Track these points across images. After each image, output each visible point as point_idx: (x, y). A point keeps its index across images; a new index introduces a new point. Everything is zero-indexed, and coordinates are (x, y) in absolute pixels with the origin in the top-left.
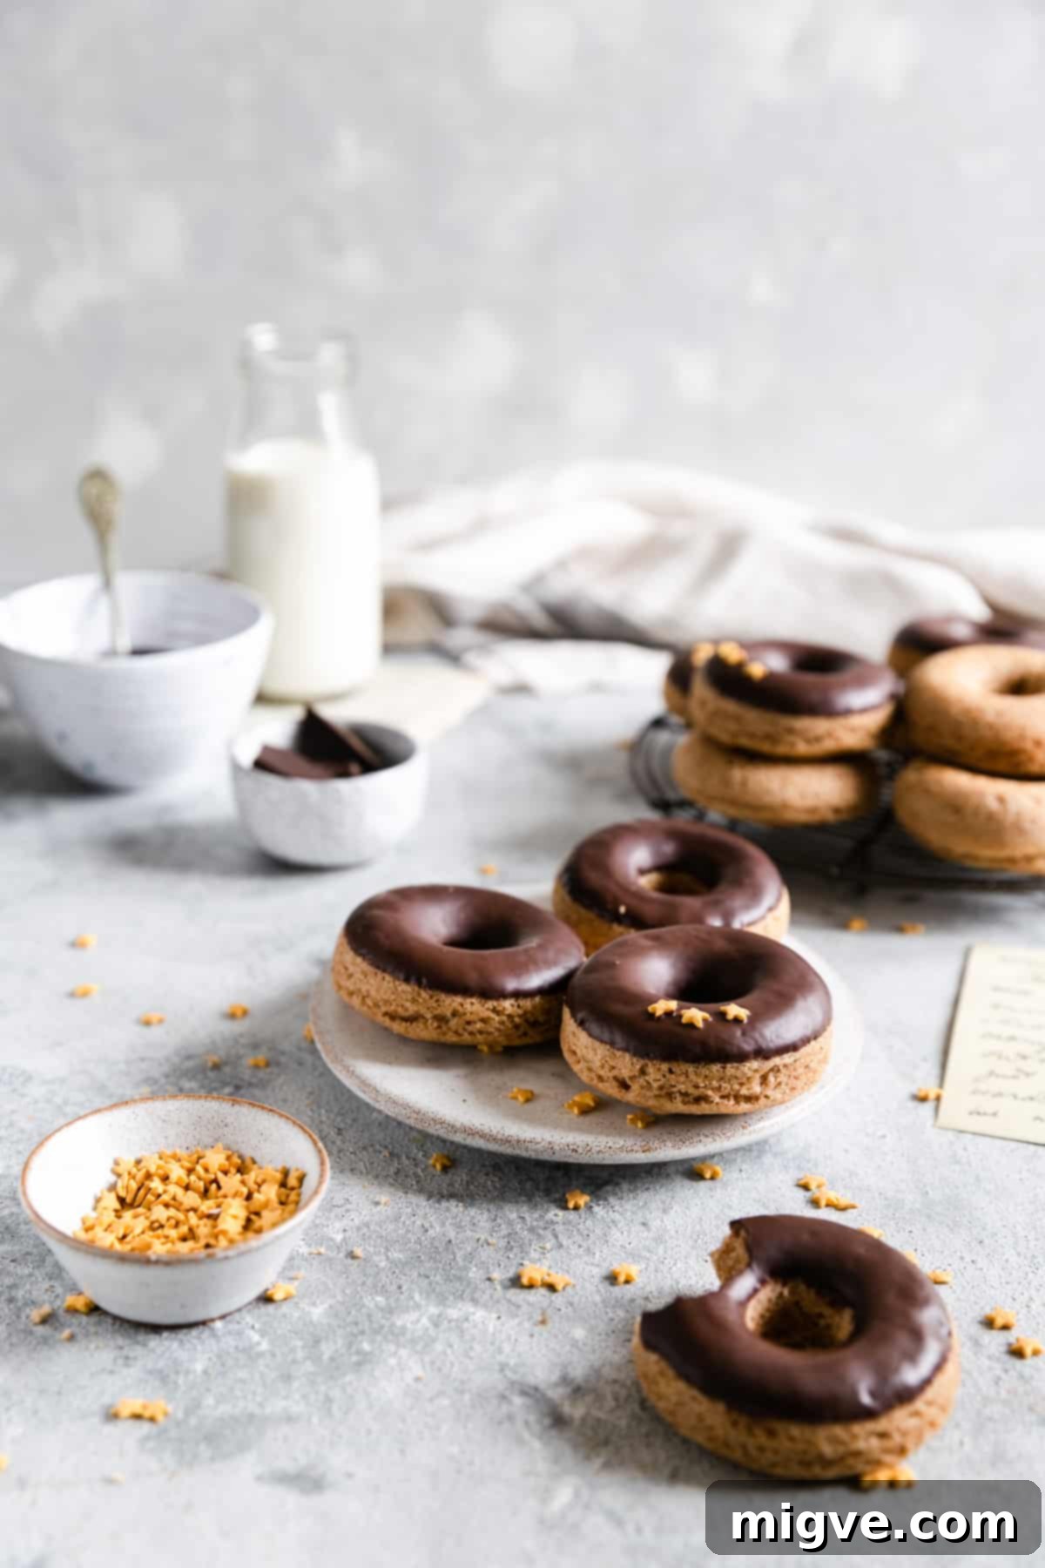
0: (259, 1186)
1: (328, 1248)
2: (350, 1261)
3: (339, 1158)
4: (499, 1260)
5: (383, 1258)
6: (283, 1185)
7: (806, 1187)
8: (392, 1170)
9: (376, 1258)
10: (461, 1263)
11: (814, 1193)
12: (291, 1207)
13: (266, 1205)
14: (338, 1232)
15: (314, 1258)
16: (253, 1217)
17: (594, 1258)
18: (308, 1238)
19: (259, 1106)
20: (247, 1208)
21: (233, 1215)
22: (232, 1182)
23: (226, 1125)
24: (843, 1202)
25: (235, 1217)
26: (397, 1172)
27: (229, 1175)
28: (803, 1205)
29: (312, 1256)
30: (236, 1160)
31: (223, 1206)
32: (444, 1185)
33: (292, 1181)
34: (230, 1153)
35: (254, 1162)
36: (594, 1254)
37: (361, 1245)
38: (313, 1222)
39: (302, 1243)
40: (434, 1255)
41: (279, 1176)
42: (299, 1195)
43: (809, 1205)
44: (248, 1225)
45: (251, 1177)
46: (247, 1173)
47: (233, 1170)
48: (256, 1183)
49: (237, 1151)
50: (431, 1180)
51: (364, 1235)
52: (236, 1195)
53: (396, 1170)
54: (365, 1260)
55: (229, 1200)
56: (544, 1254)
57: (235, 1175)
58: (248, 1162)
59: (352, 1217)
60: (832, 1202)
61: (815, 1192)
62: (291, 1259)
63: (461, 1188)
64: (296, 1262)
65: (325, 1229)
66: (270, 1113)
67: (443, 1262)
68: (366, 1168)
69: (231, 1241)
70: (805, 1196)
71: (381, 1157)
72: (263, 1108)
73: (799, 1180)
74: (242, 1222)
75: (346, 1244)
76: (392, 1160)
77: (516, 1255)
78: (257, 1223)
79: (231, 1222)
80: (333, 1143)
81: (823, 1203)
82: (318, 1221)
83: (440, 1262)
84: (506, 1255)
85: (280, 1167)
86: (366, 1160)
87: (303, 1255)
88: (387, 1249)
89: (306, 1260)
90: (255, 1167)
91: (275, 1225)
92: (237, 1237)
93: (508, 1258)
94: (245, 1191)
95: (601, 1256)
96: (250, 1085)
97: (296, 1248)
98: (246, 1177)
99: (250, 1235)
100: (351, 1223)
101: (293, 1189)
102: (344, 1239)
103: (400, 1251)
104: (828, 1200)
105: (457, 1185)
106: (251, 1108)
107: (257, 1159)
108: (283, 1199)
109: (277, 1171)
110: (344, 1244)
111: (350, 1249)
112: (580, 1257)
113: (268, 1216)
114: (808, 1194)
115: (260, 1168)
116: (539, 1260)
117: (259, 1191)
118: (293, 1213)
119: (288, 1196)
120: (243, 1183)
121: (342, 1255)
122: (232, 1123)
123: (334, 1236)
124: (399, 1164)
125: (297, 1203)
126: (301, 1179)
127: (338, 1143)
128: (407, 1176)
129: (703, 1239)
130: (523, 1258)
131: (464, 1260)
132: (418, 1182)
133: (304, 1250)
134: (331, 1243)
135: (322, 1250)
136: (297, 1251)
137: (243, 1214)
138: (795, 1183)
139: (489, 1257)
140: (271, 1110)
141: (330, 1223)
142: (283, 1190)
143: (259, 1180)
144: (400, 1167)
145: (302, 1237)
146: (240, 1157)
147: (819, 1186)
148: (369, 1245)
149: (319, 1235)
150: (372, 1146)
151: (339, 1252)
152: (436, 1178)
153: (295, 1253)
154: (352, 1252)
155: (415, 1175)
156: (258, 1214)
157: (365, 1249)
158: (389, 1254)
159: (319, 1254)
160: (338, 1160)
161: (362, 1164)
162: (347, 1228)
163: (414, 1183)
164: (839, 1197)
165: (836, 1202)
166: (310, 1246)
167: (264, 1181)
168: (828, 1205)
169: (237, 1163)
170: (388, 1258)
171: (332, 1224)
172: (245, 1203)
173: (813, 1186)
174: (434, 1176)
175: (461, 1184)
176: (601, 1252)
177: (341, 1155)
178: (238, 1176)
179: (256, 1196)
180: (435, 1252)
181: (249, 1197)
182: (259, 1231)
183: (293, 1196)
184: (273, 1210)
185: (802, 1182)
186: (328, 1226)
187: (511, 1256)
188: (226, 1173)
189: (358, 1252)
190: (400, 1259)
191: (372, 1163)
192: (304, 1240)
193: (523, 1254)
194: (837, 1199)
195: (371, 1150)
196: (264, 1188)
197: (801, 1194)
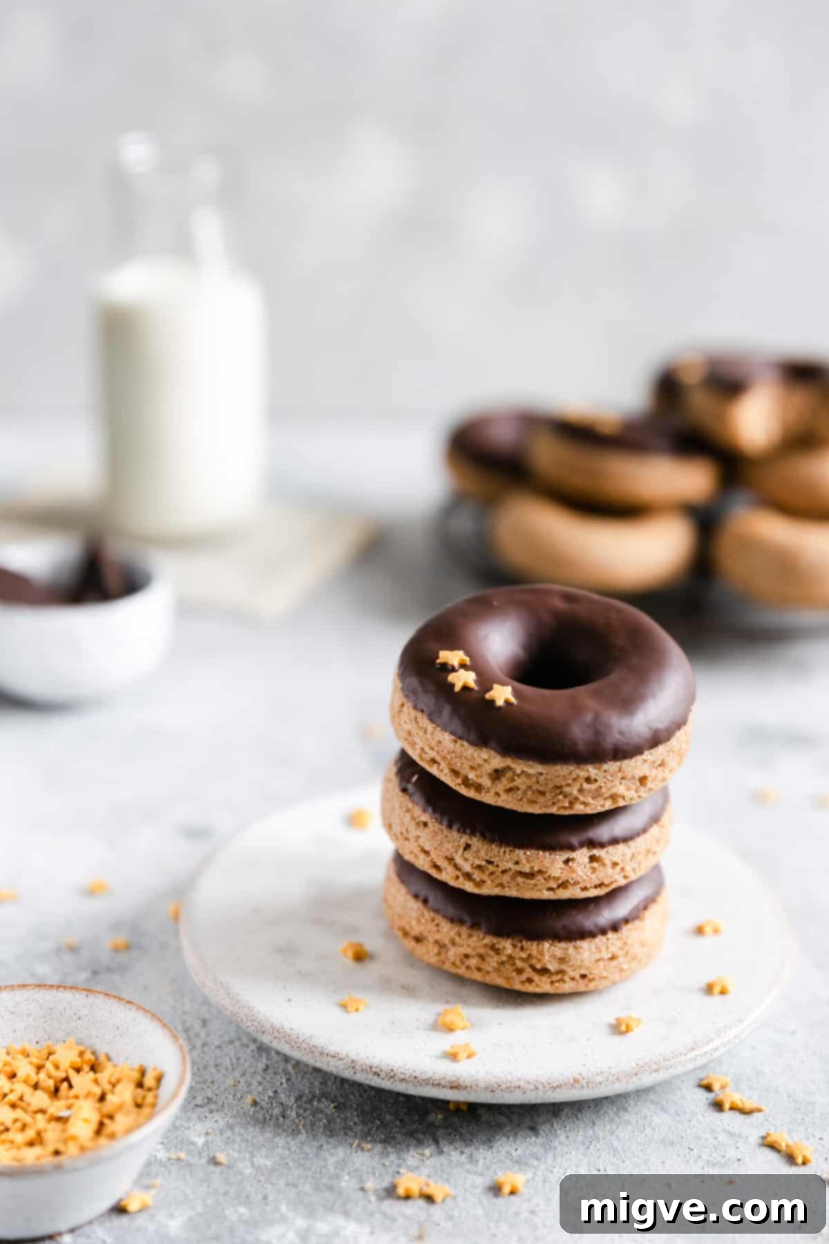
0: (114, 1085)
1: (189, 1152)
2: (212, 1168)
3: (203, 1052)
4: (374, 1168)
5: (248, 1164)
6: (140, 1085)
7: (708, 1088)
8: (261, 1066)
9: (240, 1165)
10: (332, 1169)
11: (717, 1095)
12: (146, 1110)
13: (120, 1107)
14: (199, 1135)
15: (173, 1164)
16: (106, 1121)
17: (477, 1166)
18: (166, 1143)
19: (115, 997)
20: (99, 1110)
21: (84, 1116)
22: (82, 1082)
23: (79, 1018)
24: (748, 1105)
25: (86, 1121)
26: (266, 1069)
27: (82, 1073)
28: (706, 1108)
29: (172, 1162)
30: (89, 1056)
31: (75, 1108)
32: (317, 1083)
33: (149, 1081)
34: (82, 1048)
35: (109, 1058)
36: (478, 1161)
37: (224, 1150)
38: (174, 1124)
39: (160, 1147)
40: (303, 1161)
41: (136, 1075)
42: (156, 1097)
43: (711, 1108)
44: (100, 1129)
45: (104, 1076)
46: (102, 1071)
47: (86, 1068)
48: (110, 1082)
49: (91, 1047)
50: (303, 1077)
51: (228, 1138)
52: (88, 1095)
53: (264, 1067)
54: (229, 1167)
55: (80, 1103)
56: (423, 1161)
57: (87, 1073)
58: (102, 1058)
59: (216, 1119)
60: (737, 1105)
61: (718, 1093)
62: (149, 1164)
63: (334, 1088)
64: (154, 1169)
65: (186, 1132)
66: (129, 1006)
67: (313, 1169)
68: (232, 1064)
69: (83, 1149)
70: (707, 1099)
71: (249, 1051)
72: (120, 999)
73: (701, 1080)
74: (93, 1126)
75: (208, 1148)
76: (260, 1056)
77: (392, 1162)
78: (110, 1127)
79: (82, 1127)
80: (197, 1035)
81: (727, 1106)
82: (178, 1123)
83: (310, 1169)
84: (382, 1162)
85: (136, 1066)
86: (232, 1054)
87: (161, 1161)
88: (252, 1155)
89: (165, 1166)
90: (110, 1064)
91: (129, 1131)
92: (89, 1144)
93: (384, 1165)
94: (98, 1091)
95: (485, 1164)
96: (109, 970)
97: (154, 1153)
98: (99, 1076)
99: (102, 1141)
100: (215, 1126)
101: (150, 1089)
102: (206, 1144)
103: (266, 1157)
104: (732, 1103)
105: (330, 1083)
106: (106, 998)
107: (112, 1055)
108: (139, 1100)
109: (133, 1070)
110: (206, 1149)
111: (212, 1154)
112: (462, 1165)
113: (121, 1121)
114: (711, 1096)
115: (115, 1066)
116: (417, 1167)
117: (113, 1092)
118: (150, 1117)
119: (144, 1098)
120: (96, 1081)
121: (204, 1161)
122: (86, 1016)
123: (195, 1139)
124: (268, 1059)
125: (153, 1105)
126: (159, 1079)
127: (203, 1034)
128: (276, 1073)
129: (595, 1146)
130: (399, 1166)
131: (336, 1167)
132: (288, 1080)
133: (162, 1155)
134: (192, 1147)
135: (182, 1155)
136: (155, 1156)
137: (95, 1118)
138: (696, 1084)
139: (362, 1164)
140: (130, 1002)
141: (191, 1125)
142: (140, 1091)
143: (113, 1080)
144: (269, 1063)
145: (161, 1141)
146: (94, 1053)
147: (723, 1087)
148: (234, 1150)
149: (179, 1139)
150: (239, 1039)
151: (200, 1158)
152: (308, 1075)
153: (153, 1159)
154: (214, 1157)
155: (285, 1071)
156: (111, 1117)
157: (228, 1155)
158: (255, 1160)
159: (179, 1159)
160: (201, 1055)
161: (228, 1059)
162: (210, 1131)
163: (284, 1080)
164: (744, 1100)
165: (740, 1105)
166: (168, 1150)
167: (119, 1081)
168: (732, 1109)
169: (90, 1060)
170: (253, 1164)
171: (194, 1125)
172: (98, 1105)
173: (716, 1087)
174: (305, 1073)
175: (334, 1083)
176: (485, 1159)
177: (206, 1049)
178: (91, 1075)
179: (109, 1097)
180: (304, 1158)
181: (102, 1098)
182: (112, 1136)
183: (150, 1098)
184: (127, 1113)
185: (705, 1082)
186: (189, 1128)
187: (387, 1163)
188: (78, 1070)
189: (221, 1157)
190: (266, 1166)
191: (238, 1059)
192: (162, 1143)
193: (401, 1161)
194: (742, 1101)
195: (237, 1043)
196: (119, 1088)
197: (703, 1096)
